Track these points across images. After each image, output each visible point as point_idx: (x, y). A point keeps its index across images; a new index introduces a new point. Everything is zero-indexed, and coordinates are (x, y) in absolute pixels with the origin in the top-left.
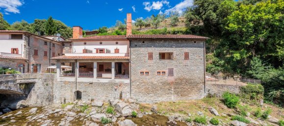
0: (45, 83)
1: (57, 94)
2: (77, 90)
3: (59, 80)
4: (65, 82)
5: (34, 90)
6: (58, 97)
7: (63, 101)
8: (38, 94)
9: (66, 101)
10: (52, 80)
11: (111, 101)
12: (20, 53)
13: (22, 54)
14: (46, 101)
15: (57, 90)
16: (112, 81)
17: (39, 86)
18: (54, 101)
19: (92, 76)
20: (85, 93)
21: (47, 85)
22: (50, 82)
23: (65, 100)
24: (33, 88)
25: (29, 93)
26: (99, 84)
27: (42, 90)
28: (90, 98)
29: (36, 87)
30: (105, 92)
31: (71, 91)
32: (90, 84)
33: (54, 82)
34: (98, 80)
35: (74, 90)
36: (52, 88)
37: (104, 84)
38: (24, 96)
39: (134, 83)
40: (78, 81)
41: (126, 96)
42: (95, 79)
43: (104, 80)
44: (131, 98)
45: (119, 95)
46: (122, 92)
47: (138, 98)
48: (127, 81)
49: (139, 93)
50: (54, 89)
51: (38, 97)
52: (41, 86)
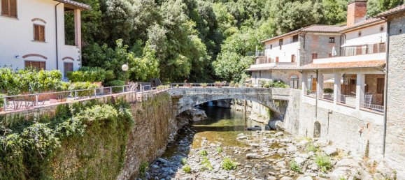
1: (301, 121)
2: (317, 120)
3: (303, 101)
4: (308, 106)
5: (288, 110)
6: (302, 125)
7: (305, 134)
10: (299, 100)
13: (298, 62)
14: (294, 127)
15: (302, 115)
16: (356, 114)
18: (300, 129)
20: (323, 128)
23: (307, 132)
26: (339, 116)
27: (292, 111)
28: (328, 138)
31: (312, 121)
32: (330, 113)
34: (338, 110)
37: (345, 117)
39: (392, 127)
40: (318, 106)
41: (376, 154)
42: (333, 106)
43: (344, 110)
44: (384, 162)
45: (365, 146)
46: (370, 141)
47: (397, 167)
48: (378, 119)
49: (400, 154)
50: (300, 113)
51: (290, 121)
52: (292, 106)
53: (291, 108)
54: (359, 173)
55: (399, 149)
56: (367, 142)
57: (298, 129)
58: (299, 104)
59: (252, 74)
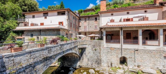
0: (94, 49)
1: (104, 58)
2: (123, 55)
3: (105, 46)
4: (111, 48)
5: (85, 54)
6: (105, 61)
7: (110, 65)
8: (88, 57)
9: (113, 65)
10: (100, 46)
11: (160, 68)
12: (64, 25)
13: (66, 26)
14: (95, 63)
15: (104, 55)
16: (160, 48)
17: (89, 51)
19: (137, 43)
20: (130, 59)
21: (95, 50)
22: (98, 48)
23: (111, 64)
24: (85, 52)
25: (81, 56)
26: (145, 51)
27: (92, 54)
28: (136, 64)
29: (87, 51)
30: (152, 60)
31: (117, 56)
32: (136, 50)
33: (101, 48)
34: (144, 48)
35: (120, 56)
36: (100, 53)
37: (150, 51)
38: (78, 58)
40: (123, 48)
42: (140, 46)
50: (101, 54)
51: (88, 60)
52: (91, 51)
53: (89, 52)
57: (101, 63)
58: (100, 49)
59: (24, 33)
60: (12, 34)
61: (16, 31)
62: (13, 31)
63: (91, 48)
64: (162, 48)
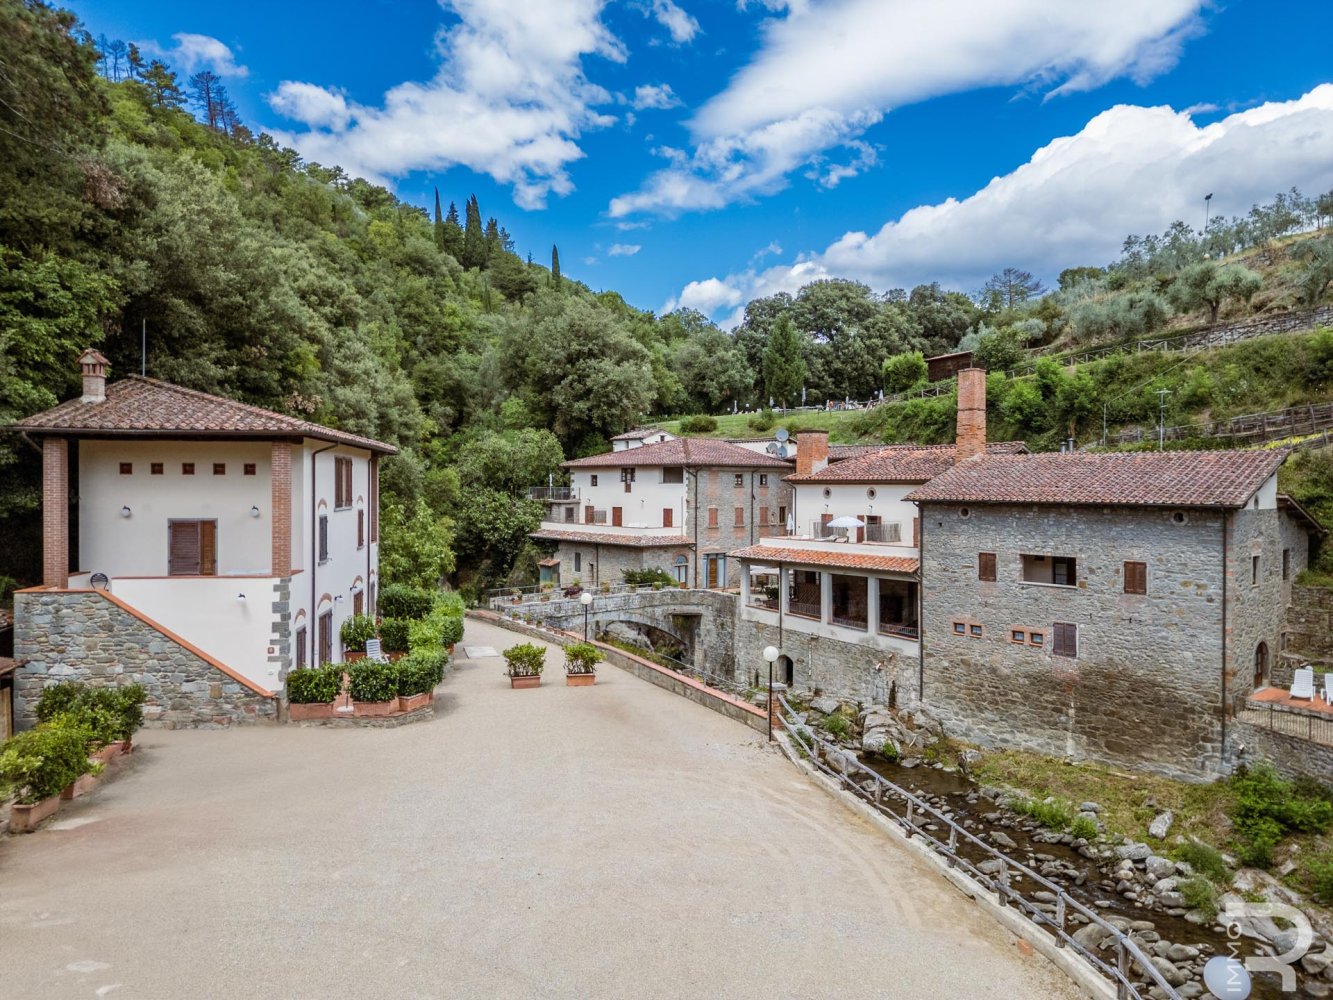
0: (719, 621)
1: (741, 654)
2: (785, 652)
3: (745, 616)
4: (758, 625)
5: (699, 636)
6: (743, 664)
7: (753, 681)
8: (705, 647)
9: (761, 680)
10: (733, 613)
11: (864, 705)
12: (674, 524)
13: (683, 526)
15: (740, 644)
16: (868, 642)
17: (708, 627)
18: (737, 672)
19: (817, 615)
20: (800, 666)
21: (722, 625)
22: (728, 620)
23: (758, 677)
24: (698, 630)
25: (691, 641)
26: (835, 646)
27: (713, 638)
28: (813, 685)
29: (703, 628)
30: (850, 675)
32: (813, 640)
33: (736, 621)
34: (832, 633)
36: (732, 636)
37: (846, 647)
39: (931, 660)
40: (784, 626)
41: (909, 701)
42: (824, 627)
43: (848, 635)
44: (922, 711)
45: (887, 692)
46: (897, 683)
47: (943, 716)
48: (910, 649)
49: (947, 697)
50: (736, 641)
51: (706, 656)
52: (711, 626)
53: (708, 631)
54: (901, 733)
55: (944, 689)
56: (891, 684)
57: (733, 670)
58: (733, 622)
59: (560, 547)
60: (529, 549)
61: (539, 538)
62: (532, 538)
63: (712, 619)
64: (873, 639)
